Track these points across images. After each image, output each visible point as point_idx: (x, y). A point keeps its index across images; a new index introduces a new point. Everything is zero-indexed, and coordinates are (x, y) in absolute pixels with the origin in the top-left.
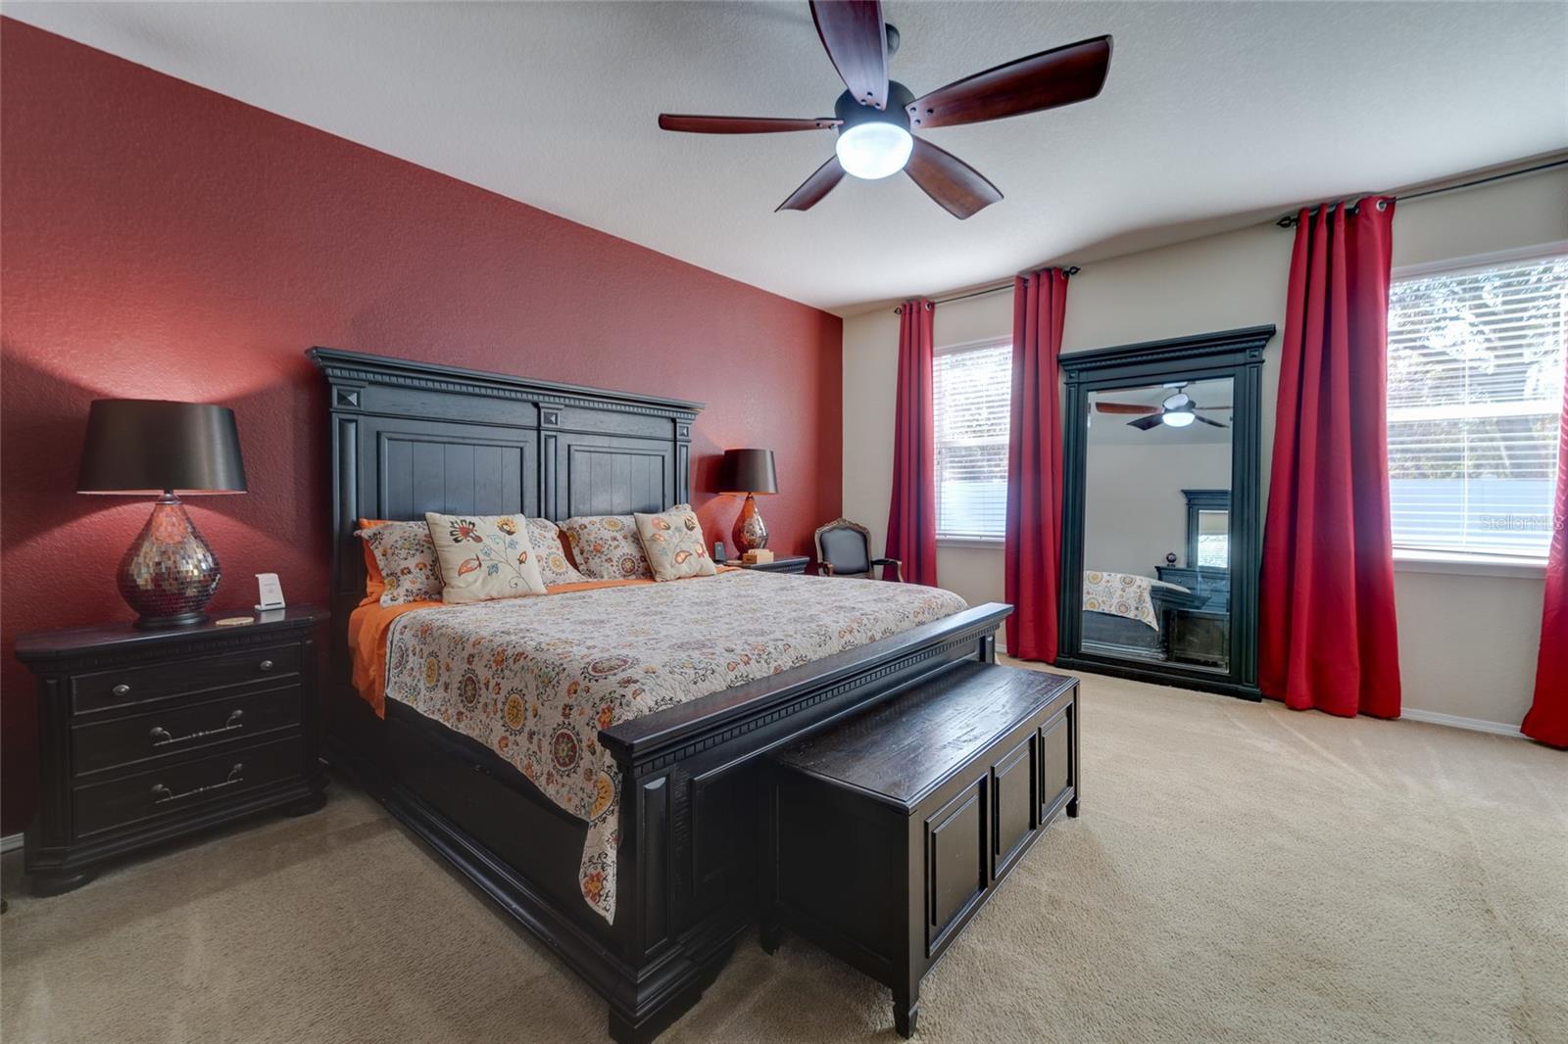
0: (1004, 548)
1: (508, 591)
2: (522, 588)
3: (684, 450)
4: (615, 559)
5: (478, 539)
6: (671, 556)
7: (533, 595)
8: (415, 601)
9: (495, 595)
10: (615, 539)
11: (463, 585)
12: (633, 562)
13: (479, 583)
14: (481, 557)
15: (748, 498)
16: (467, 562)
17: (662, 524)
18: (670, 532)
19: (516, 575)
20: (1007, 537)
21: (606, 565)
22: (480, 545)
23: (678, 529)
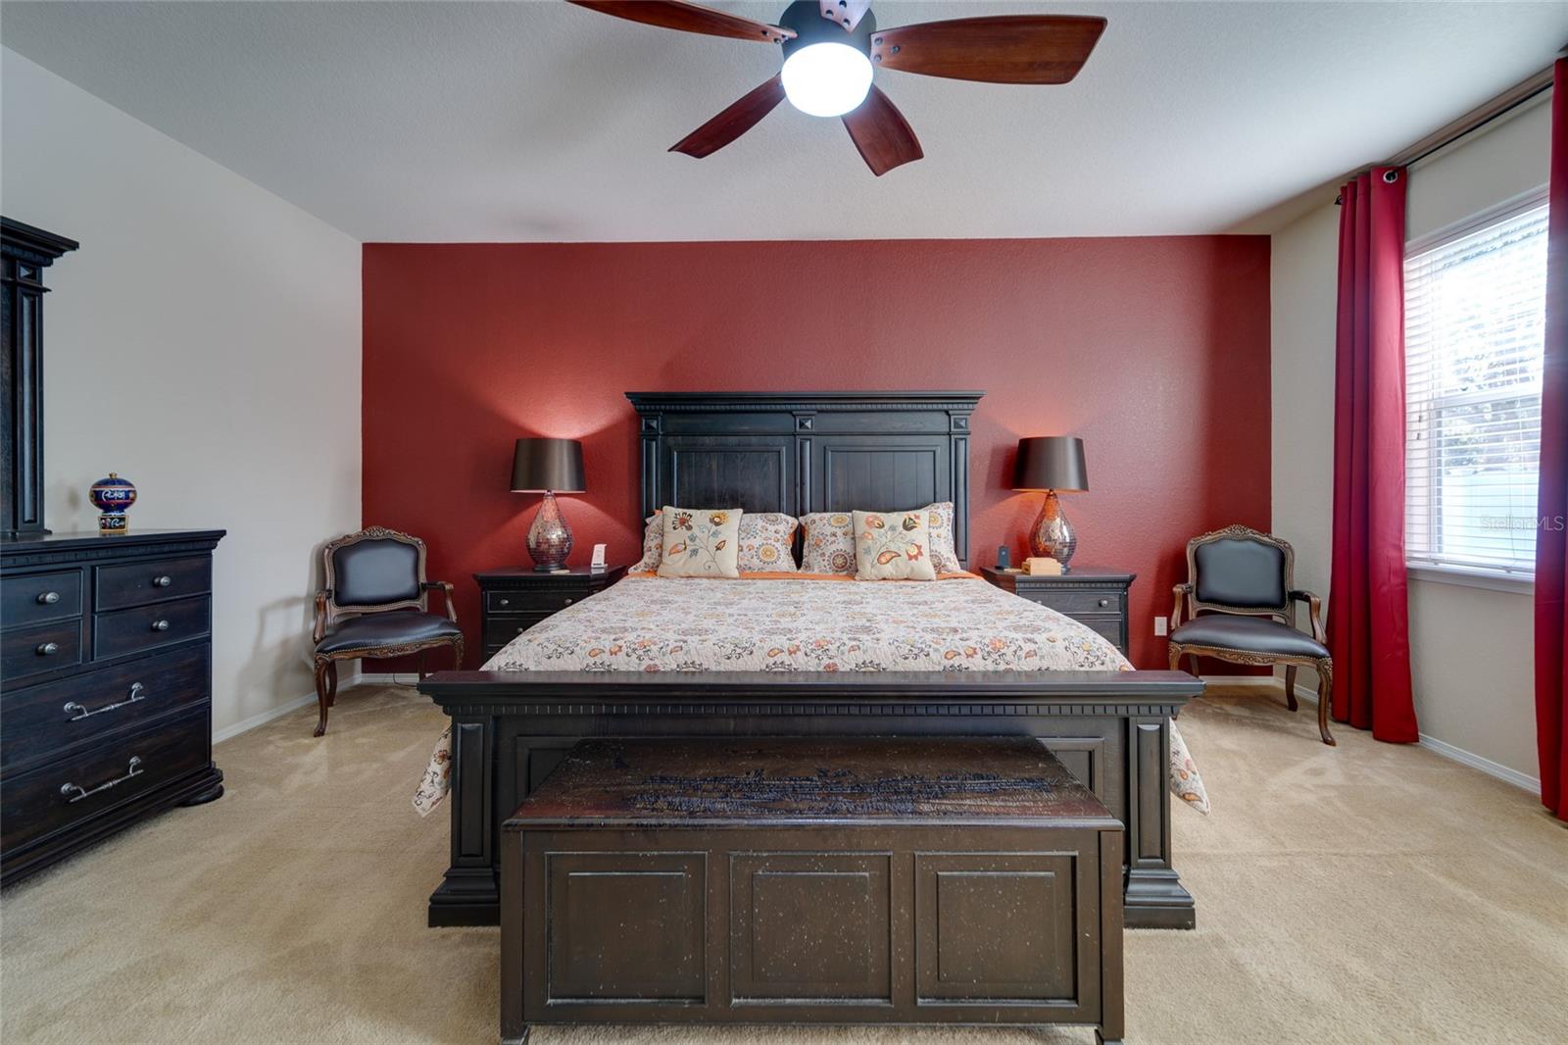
0: (1532, 592)
1: (702, 572)
2: (714, 571)
3: (962, 444)
4: (828, 554)
5: (689, 528)
6: (874, 555)
7: (723, 577)
8: (649, 571)
9: (692, 574)
10: (834, 535)
11: (670, 563)
12: (845, 558)
13: (681, 563)
14: (688, 542)
15: (1049, 495)
16: (677, 545)
17: (876, 522)
18: (882, 530)
19: (710, 559)
20: (1538, 571)
21: (820, 559)
22: (689, 533)
23: (893, 528)
